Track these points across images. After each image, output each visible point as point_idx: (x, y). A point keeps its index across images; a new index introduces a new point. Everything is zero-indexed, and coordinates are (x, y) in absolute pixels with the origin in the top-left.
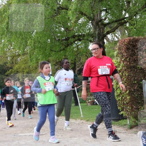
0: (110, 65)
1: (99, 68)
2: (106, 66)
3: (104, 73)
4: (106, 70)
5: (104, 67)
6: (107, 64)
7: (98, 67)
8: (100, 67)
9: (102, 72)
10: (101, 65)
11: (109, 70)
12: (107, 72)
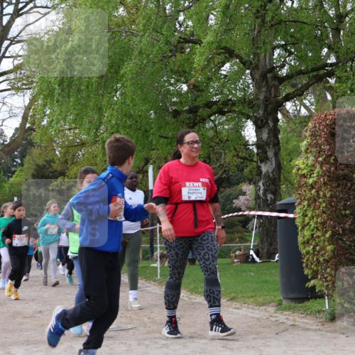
0: (207, 180)
1: (185, 186)
2: (200, 184)
3: (193, 198)
4: (198, 191)
5: (196, 184)
6: (202, 178)
7: (183, 185)
8: (187, 184)
9: (190, 195)
10: (189, 181)
11: (205, 191)
12: (199, 195)
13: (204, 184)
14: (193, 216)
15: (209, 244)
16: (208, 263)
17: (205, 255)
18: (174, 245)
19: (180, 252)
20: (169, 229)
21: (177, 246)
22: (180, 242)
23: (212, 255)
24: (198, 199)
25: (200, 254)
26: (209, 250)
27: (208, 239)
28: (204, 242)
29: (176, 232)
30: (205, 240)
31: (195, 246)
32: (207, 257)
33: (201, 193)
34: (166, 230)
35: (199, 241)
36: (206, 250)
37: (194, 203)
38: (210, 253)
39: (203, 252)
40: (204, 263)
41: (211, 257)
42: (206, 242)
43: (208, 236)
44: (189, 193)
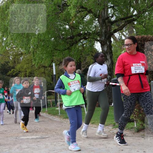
1: (133, 66)
2: (141, 64)
3: (138, 72)
4: (140, 68)
5: (138, 64)
6: (141, 61)
7: (131, 65)
8: (134, 64)
9: (136, 71)
10: (135, 63)
11: (144, 68)
12: (141, 70)
13: (143, 64)
14: (140, 81)
15: (150, 99)
16: (148, 109)
17: (147, 105)
18: (130, 98)
19: (133, 102)
20: (127, 90)
21: (131, 99)
22: (133, 96)
23: (151, 105)
24: (140, 72)
25: (144, 104)
26: (150, 102)
27: (149, 96)
28: (147, 98)
29: (130, 91)
30: (148, 97)
31: (142, 99)
32: (148, 106)
34: (125, 90)
35: (145, 97)
36: (148, 103)
37: (139, 74)
38: (150, 104)
39: (146, 103)
40: (146, 109)
41: (150, 106)
42: (148, 98)
43: (149, 94)
44: (135, 69)
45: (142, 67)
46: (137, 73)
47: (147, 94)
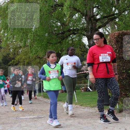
1: (101, 56)
2: (107, 54)
4: (107, 58)
5: (105, 55)
7: (99, 55)
8: (102, 55)
9: (103, 59)
10: (102, 53)
11: (110, 58)
12: (107, 59)
13: (109, 55)
14: (106, 69)
15: (115, 83)
16: (116, 91)
24: (107, 61)
26: (116, 85)
27: (114, 81)
33: (108, 58)
35: (111, 81)
37: (106, 63)
39: (113, 86)
40: (114, 91)
41: (117, 89)
42: (114, 82)
43: (114, 79)
44: (102, 59)
45: (108, 56)
46: (104, 61)
47: (112, 79)
